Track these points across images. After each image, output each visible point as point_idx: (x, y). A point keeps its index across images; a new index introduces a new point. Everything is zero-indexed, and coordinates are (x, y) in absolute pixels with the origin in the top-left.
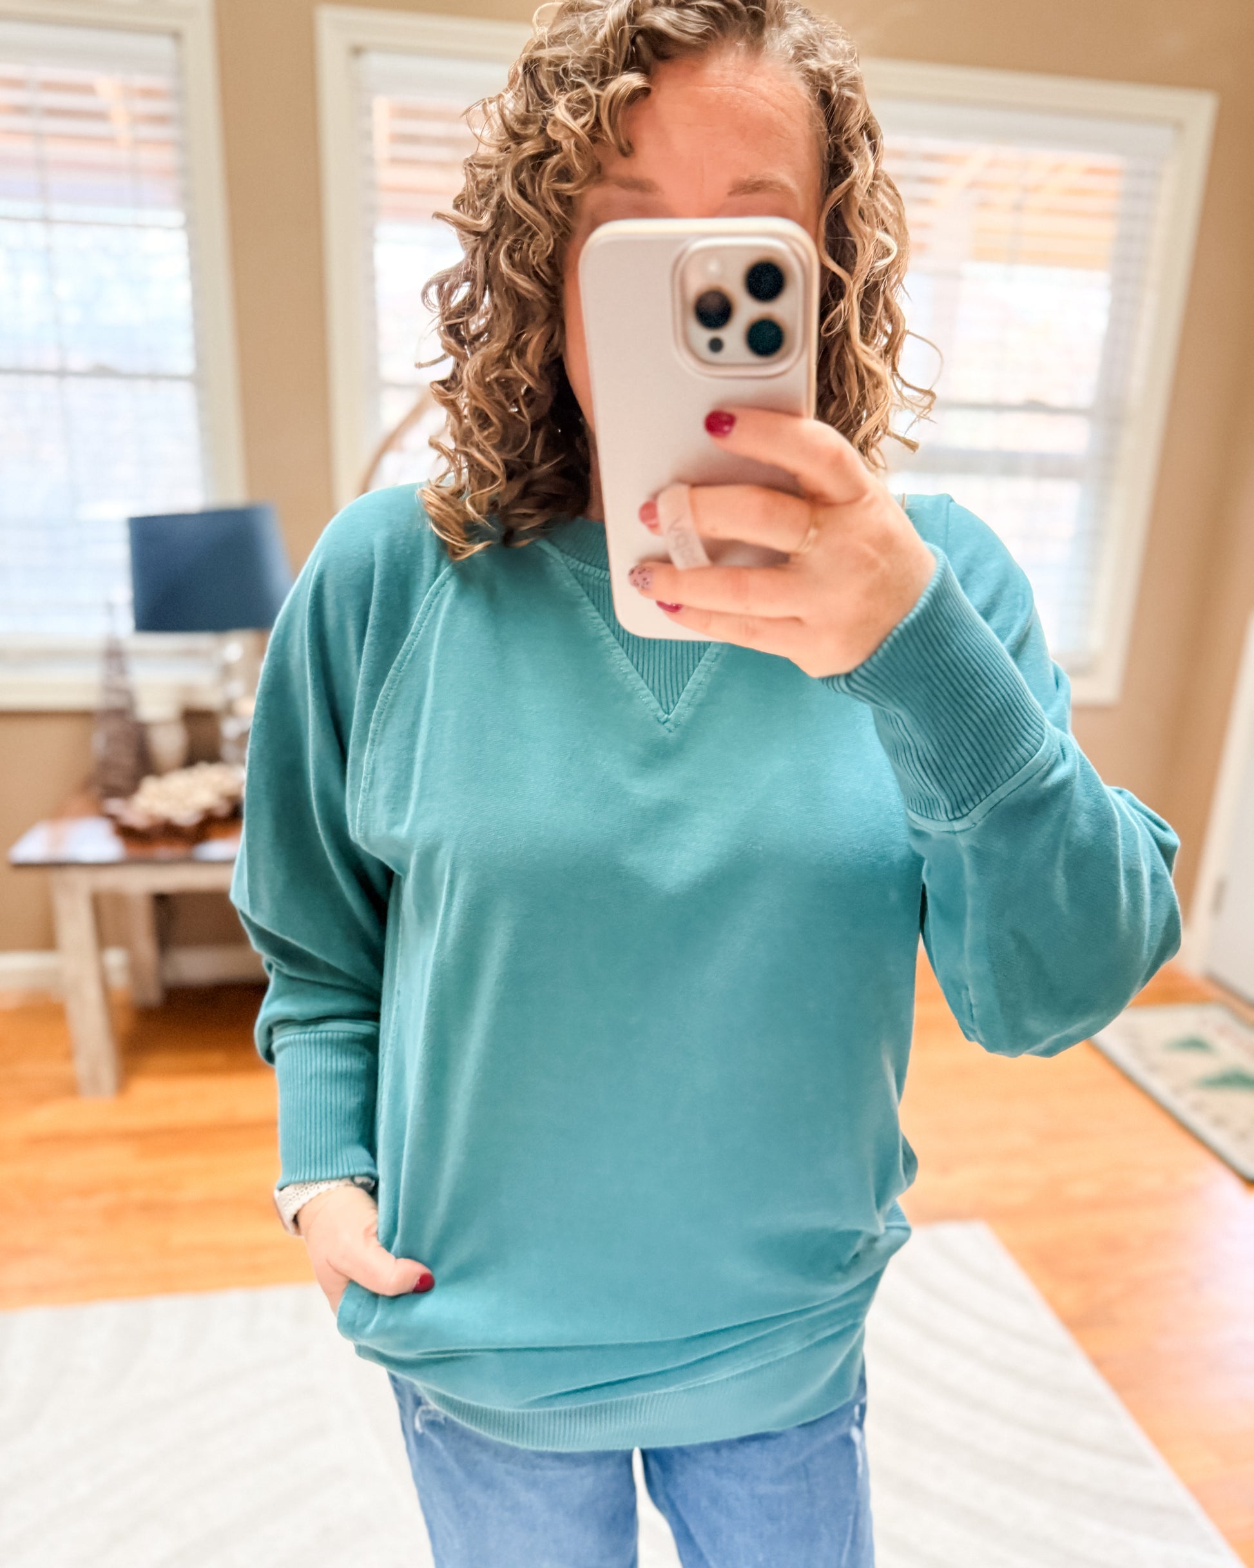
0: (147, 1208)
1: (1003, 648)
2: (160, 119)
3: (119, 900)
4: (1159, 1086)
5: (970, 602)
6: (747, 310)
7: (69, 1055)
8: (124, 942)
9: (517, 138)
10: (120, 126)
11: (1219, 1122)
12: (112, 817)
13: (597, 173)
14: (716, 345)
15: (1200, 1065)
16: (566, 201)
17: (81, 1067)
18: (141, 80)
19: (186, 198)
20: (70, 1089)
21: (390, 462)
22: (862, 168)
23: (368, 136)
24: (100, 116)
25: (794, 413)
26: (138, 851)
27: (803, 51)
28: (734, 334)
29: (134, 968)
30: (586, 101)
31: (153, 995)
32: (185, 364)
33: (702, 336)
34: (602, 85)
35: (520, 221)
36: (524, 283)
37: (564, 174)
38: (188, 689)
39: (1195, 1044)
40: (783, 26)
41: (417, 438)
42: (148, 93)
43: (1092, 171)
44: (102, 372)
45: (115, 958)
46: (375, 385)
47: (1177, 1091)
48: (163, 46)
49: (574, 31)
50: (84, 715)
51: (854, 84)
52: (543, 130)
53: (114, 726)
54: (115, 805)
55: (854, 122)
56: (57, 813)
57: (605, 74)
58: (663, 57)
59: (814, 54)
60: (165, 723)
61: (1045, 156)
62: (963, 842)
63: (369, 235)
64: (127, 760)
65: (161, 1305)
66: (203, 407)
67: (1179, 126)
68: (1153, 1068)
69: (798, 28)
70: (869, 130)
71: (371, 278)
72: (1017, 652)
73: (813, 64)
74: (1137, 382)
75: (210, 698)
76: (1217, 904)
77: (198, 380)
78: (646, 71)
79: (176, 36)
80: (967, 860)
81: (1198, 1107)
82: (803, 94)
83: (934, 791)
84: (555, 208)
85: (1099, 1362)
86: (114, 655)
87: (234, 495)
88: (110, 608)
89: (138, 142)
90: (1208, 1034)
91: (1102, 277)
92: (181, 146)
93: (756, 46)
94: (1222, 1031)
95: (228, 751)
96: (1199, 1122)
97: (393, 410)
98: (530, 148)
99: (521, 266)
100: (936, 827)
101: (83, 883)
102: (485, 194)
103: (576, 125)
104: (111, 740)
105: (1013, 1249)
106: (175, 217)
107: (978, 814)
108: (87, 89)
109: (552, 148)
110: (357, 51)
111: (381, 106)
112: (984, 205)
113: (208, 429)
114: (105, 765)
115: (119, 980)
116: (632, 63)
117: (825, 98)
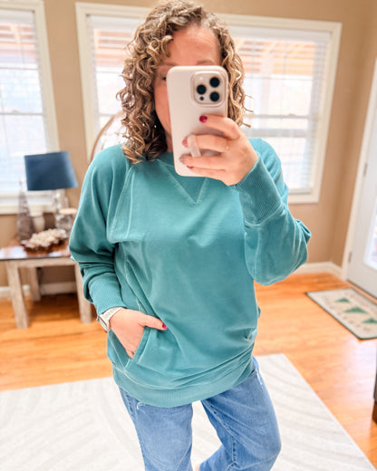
0: (39, 360)
1: (272, 180)
2: (30, 37)
3: (26, 270)
4: (333, 312)
5: (265, 167)
6: (210, 90)
7: (13, 317)
8: (28, 282)
9: (139, 54)
10: (17, 39)
11: (351, 322)
12: (23, 245)
13: (161, 62)
14: (202, 99)
15: (346, 306)
16: (154, 70)
17: (17, 320)
18: (23, 25)
19: (38, 60)
20: (14, 326)
21: (103, 138)
22: (230, 54)
23: (93, 41)
24: (12, 36)
25: (222, 116)
26: (31, 256)
27: (212, 24)
28: (207, 96)
29: (31, 290)
30: (157, 44)
31: (38, 298)
32: (40, 110)
33: (199, 96)
34: (161, 39)
35: (141, 75)
36: (143, 92)
37: (152, 63)
38: (45, 207)
39: (344, 300)
40: (206, 18)
41: (111, 130)
42: (26, 29)
43: (307, 46)
44: (15, 113)
45: (26, 287)
46: (98, 115)
47: (339, 314)
48: (29, 15)
49: (152, 25)
50: (14, 215)
51: (226, 32)
52: (145, 52)
53: (23, 219)
54: (24, 242)
55: (227, 42)
56: (7, 245)
57: (161, 36)
58: (175, 30)
59: (215, 25)
60: (38, 217)
61: (293, 43)
62: (259, 229)
63: (94, 70)
64: (28, 229)
65: (43, 388)
66: (46, 123)
67: (331, 33)
68: (332, 308)
69: (211, 18)
70: (231, 43)
71: (95, 84)
72: (276, 181)
73: (215, 28)
74: (321, 108)
75: (52, 209)
76: (349, 260)
77: (44, 115)
78: (171, 34)
79: (33, 12)
80: (259, 234)
81: (345, 318)
82: (212, 36)
83: (253, 216)
84: (151, 72)
85: (317, 392)
86: (22, 197)
87: (56, 149)
88: (21, 183)
89: (22, 43)
90: (348, 297)
91: (310, 78)
92: (37, 45)
93: (199, 24)
94: (352, 296)
95: (57, 225)
96: (345, 322)
97: (103, 121)
98: (143, 56)
99: (143, 88)
100: (252, 225)
101: (15, 265)
102: (131, 69)
103: (154, 50)
104: (22, 222)
105: (293, 361)
106: (35, 66)
107: (263, 223)
108: (8, 28)
109: (149, 56)
110: (88, 15)
111: (96, 31)
112: (276, 57)
113: (47, 129)
114: (21, 230)
115: (27, 294)
116: (168, 33)
117: (219, 36)
